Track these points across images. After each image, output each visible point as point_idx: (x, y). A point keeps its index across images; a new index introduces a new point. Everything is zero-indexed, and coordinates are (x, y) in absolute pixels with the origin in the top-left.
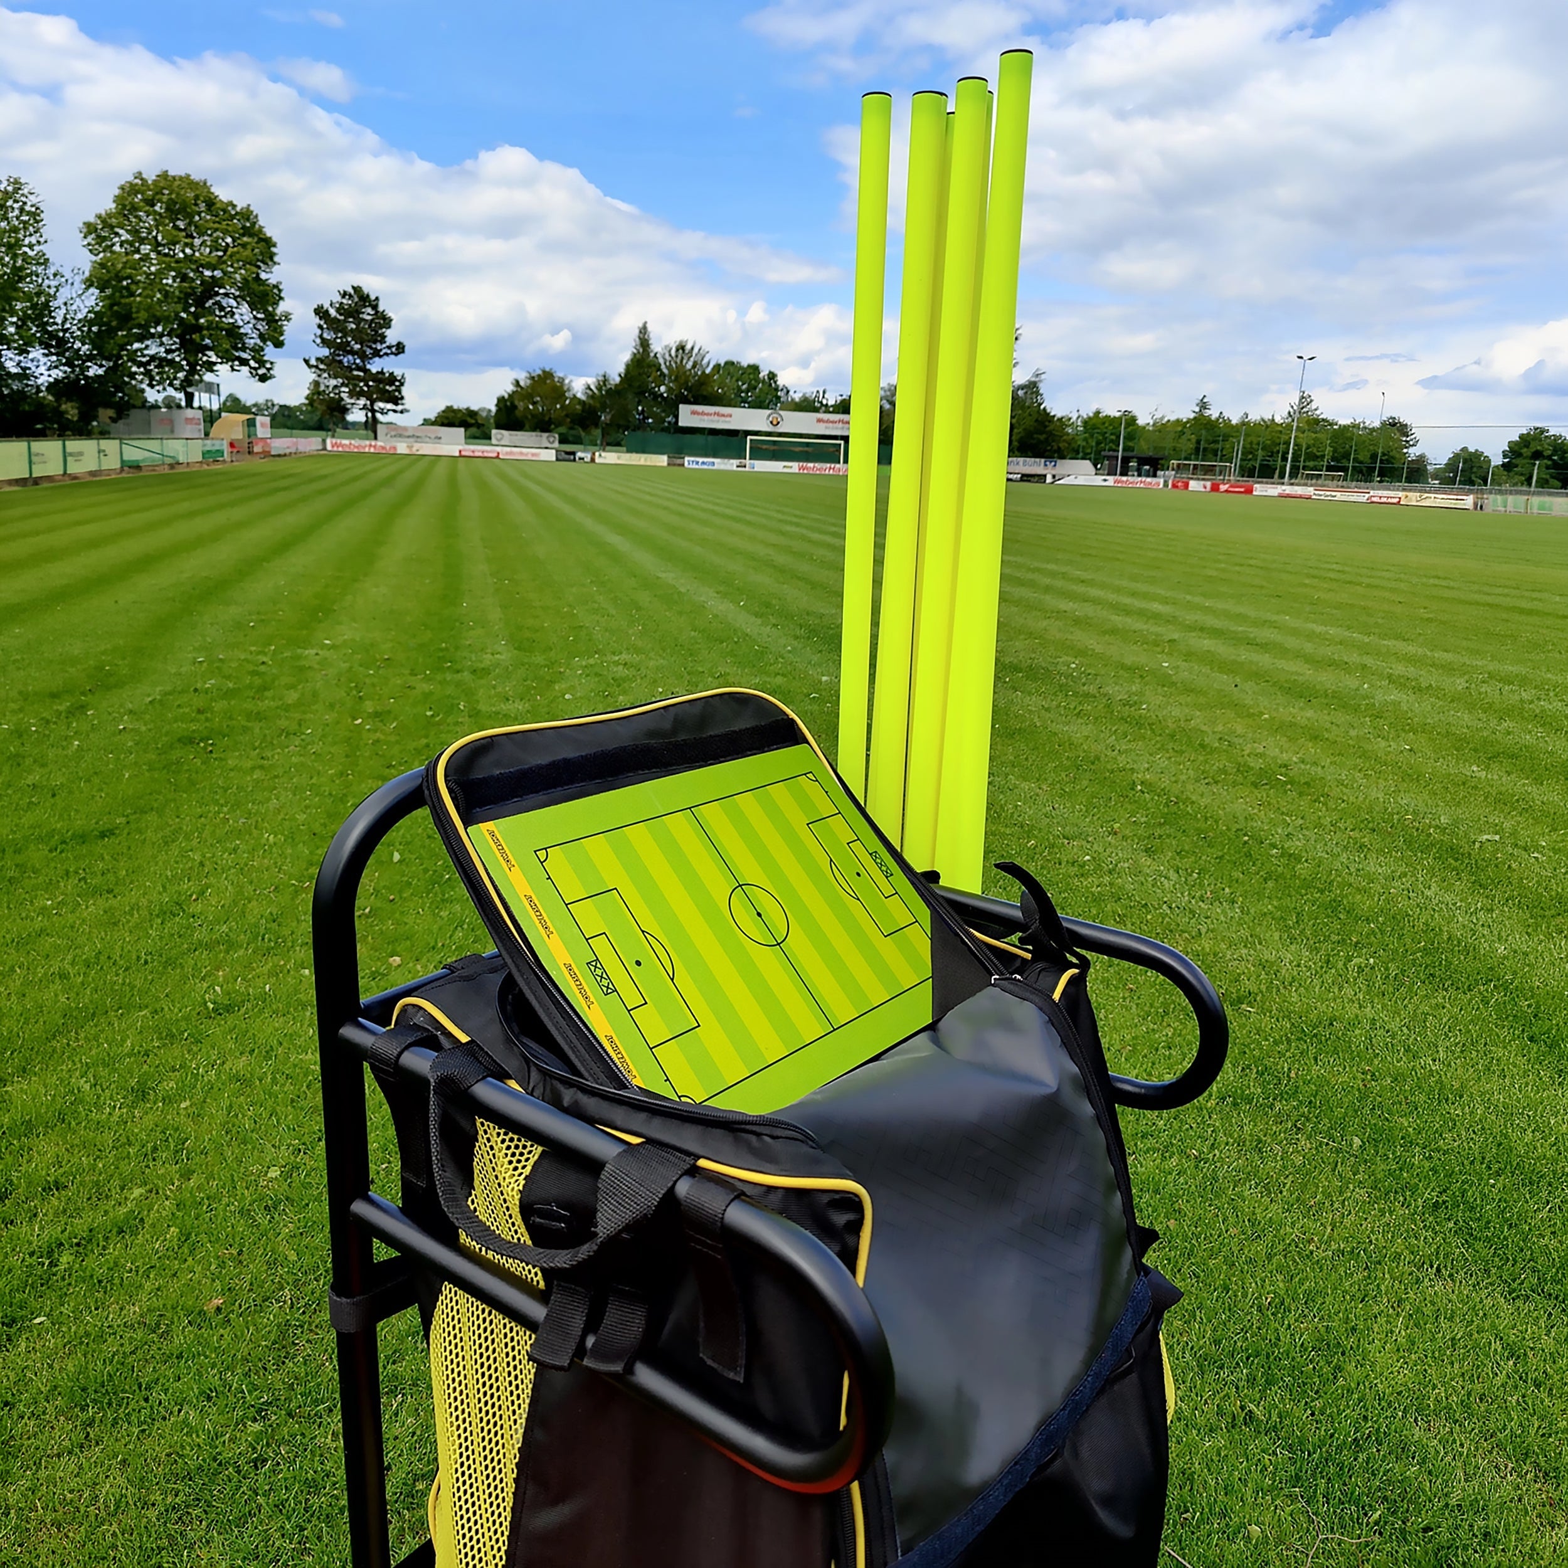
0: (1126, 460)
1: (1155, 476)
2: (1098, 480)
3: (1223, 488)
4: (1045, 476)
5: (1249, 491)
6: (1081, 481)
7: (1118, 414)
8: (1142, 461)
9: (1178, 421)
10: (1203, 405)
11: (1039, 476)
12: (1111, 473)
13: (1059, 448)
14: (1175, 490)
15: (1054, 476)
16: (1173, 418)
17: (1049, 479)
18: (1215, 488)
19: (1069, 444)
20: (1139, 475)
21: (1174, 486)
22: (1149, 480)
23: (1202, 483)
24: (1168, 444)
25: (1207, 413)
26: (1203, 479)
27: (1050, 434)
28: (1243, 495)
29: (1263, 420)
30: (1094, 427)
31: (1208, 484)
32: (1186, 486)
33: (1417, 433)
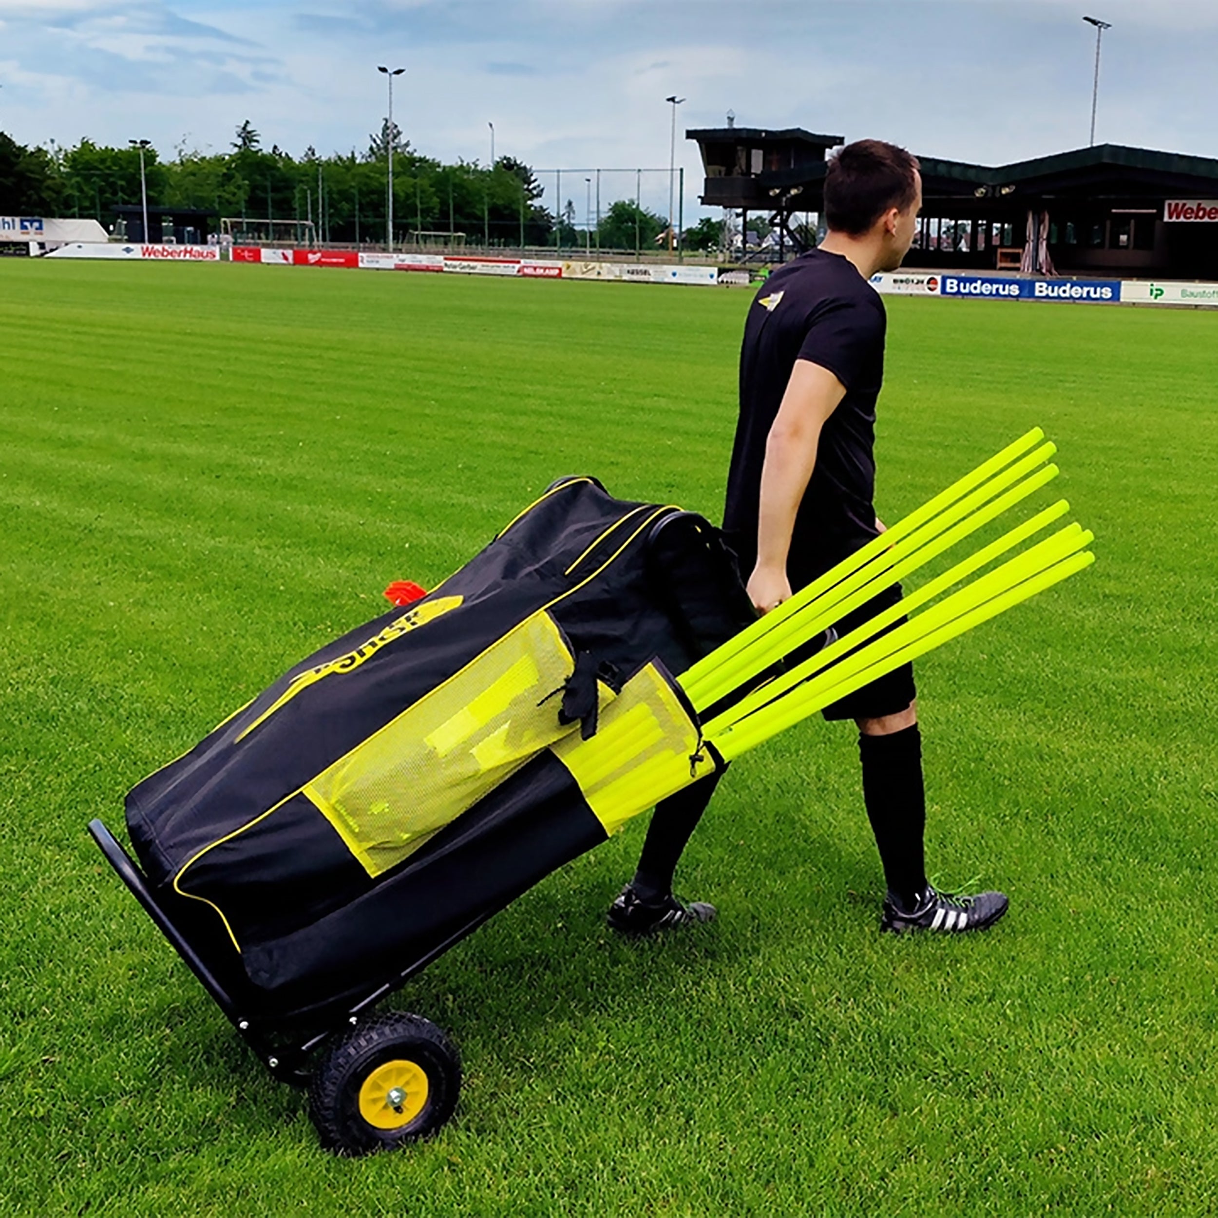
0: (156, 219)
1: (204, 242)
2: (117, 250)
3: (313, 258)
4: (26, 244)
5: (352, 262)
6: (88, 252)
7: (126, 146)
8: (181, 219)
9: (220, 160)
10: (247, 136)
11: (15, 244)
12: (135, 237)
13: (42, 199)
14: (239, 264)
15: (42, 245)
16: (209, 154)
17: (34, 250)
18: (300, 259)
19: (58, 193)
20: (180, 241)
21: (238, 257)
22: (197, 248)
23: (280, 251)
24: (210, 193)
25: (255, 147)
26: (280, 247)
27: (22, 176)
28: (345, 270)
29: (340, 158)
30: (89, 166)
31: (289, 253)
32: (257, 257)
33: (539, 179)
